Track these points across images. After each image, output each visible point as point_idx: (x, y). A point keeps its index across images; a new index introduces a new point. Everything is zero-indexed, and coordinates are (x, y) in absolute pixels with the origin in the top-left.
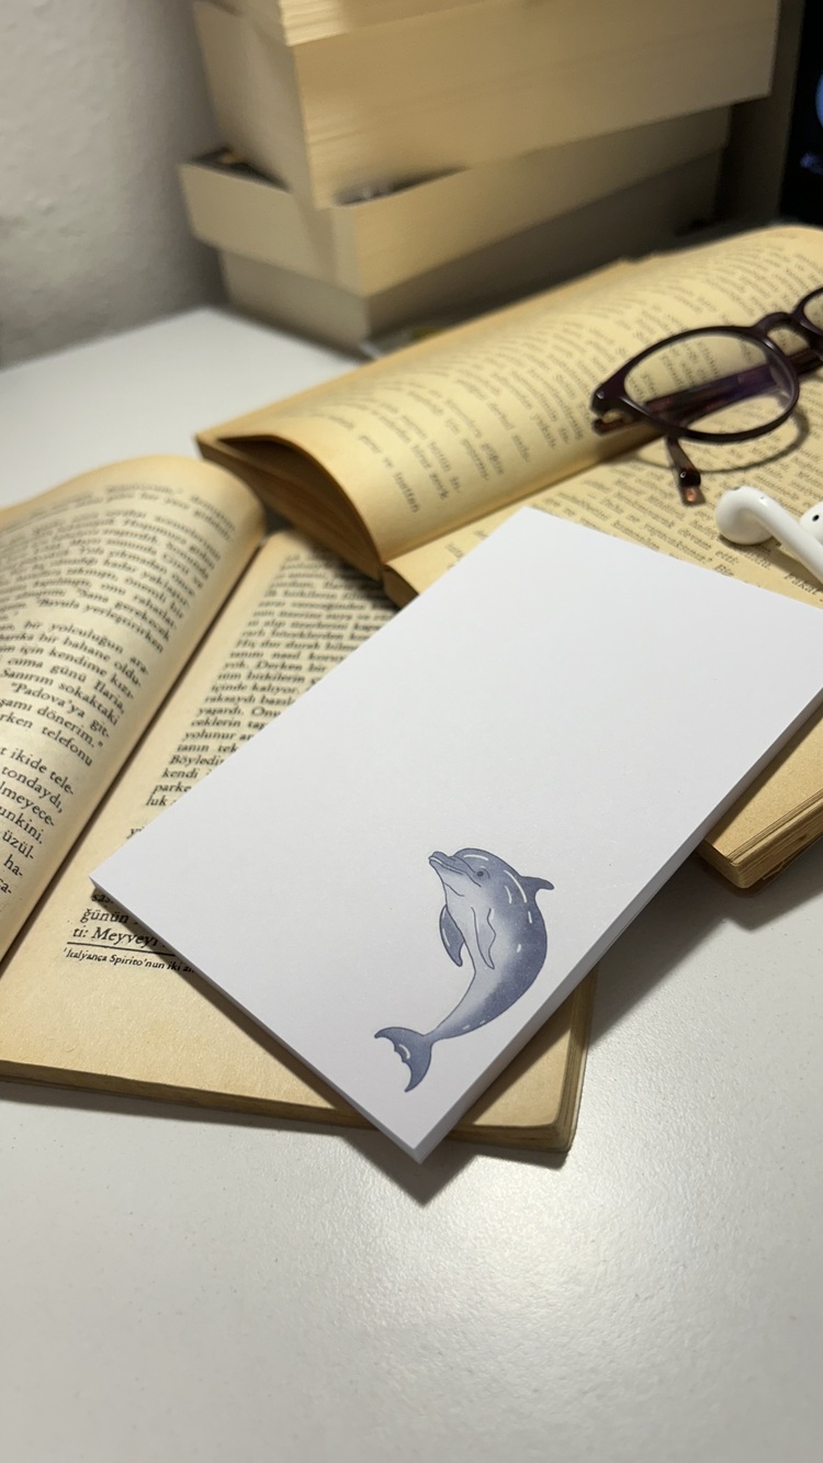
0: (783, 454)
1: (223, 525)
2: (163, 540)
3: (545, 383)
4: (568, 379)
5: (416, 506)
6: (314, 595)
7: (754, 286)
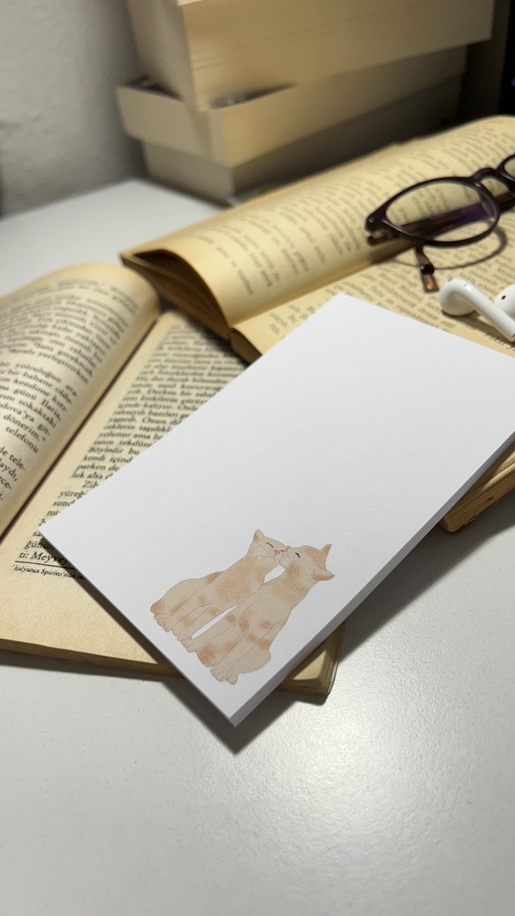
0: (489, 257)
1: (131, 306)
2: (91, 313)
3: (337, 214)
4: (351, 211)
5: (251, 291)
6: (187, 349)
7: (474, 153)
